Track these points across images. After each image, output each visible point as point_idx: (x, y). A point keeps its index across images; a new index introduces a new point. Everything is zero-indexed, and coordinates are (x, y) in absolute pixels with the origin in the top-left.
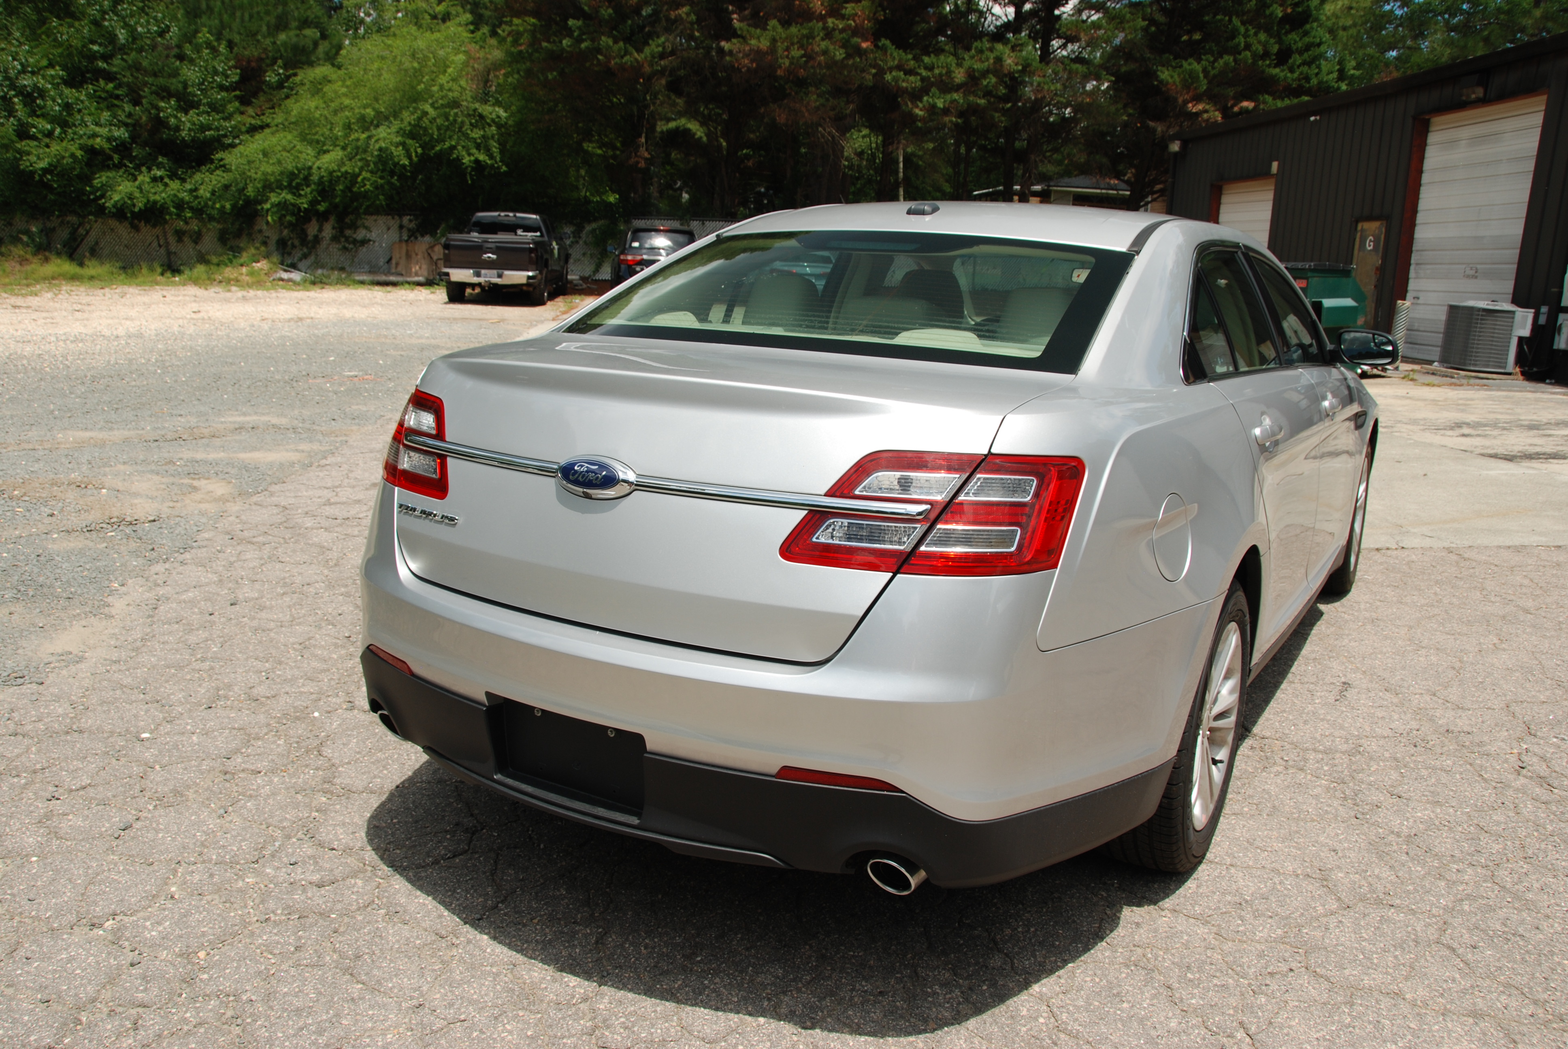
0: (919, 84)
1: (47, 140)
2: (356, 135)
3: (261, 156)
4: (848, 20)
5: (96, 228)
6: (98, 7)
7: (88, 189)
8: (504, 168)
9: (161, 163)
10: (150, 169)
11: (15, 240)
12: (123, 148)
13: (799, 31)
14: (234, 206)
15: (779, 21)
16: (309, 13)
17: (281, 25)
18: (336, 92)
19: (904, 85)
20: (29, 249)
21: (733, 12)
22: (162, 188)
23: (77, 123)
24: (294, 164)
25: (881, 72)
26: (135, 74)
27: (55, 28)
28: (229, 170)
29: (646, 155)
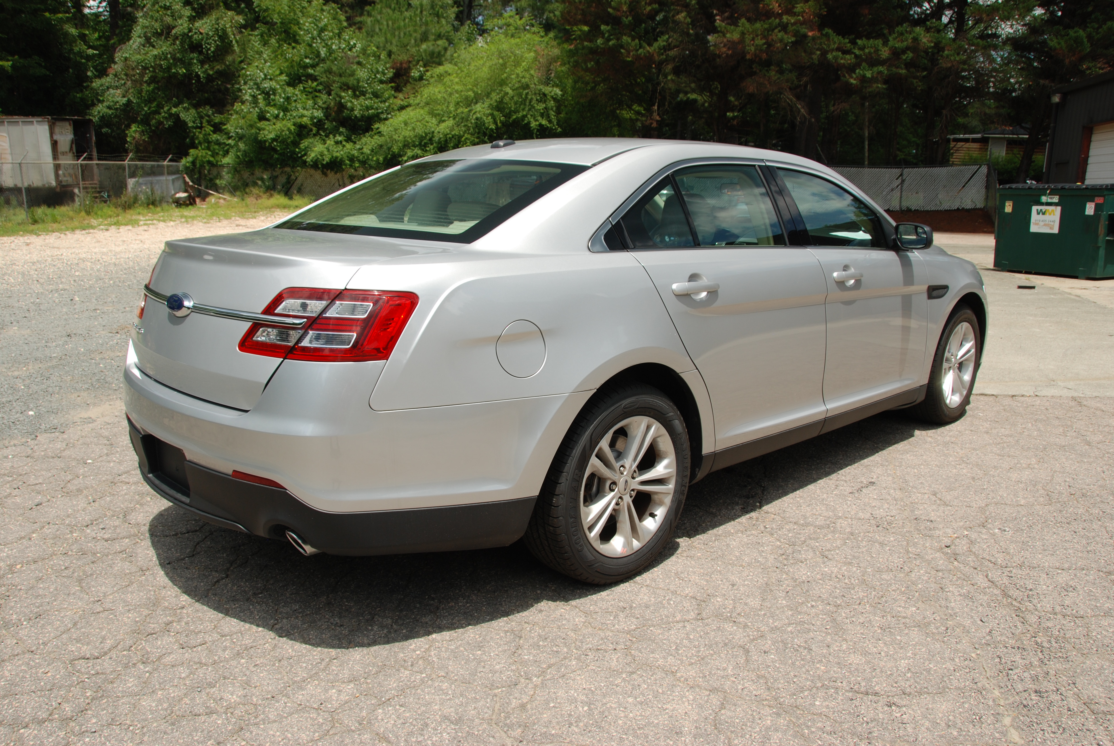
0: (853, 60)
1: (275, 121)
2: (462, 109)
3: (403, 125)
4: (798, 16)
5: (301, 174)
6: (310, 35)
7: (297, 150)
8: (559, 130)
9: (342, 132)
10: (335, 136)
11: (255, 184)
12: (319, 124)
13: (762, 26)
14: (385, 159)
15: (746, 19)
16: (442, 30)
17: (424, 38)
18: (451, 81)
19: (842, 61)
20: (262, 189)
21: (717, 15)
22: (341, 148)
23: (292, 109)
24: (423, 130)
25: (824, 53)
26: (329, 76)
27: (285, 50)
28: (382, 135)
29: (658, 118)
